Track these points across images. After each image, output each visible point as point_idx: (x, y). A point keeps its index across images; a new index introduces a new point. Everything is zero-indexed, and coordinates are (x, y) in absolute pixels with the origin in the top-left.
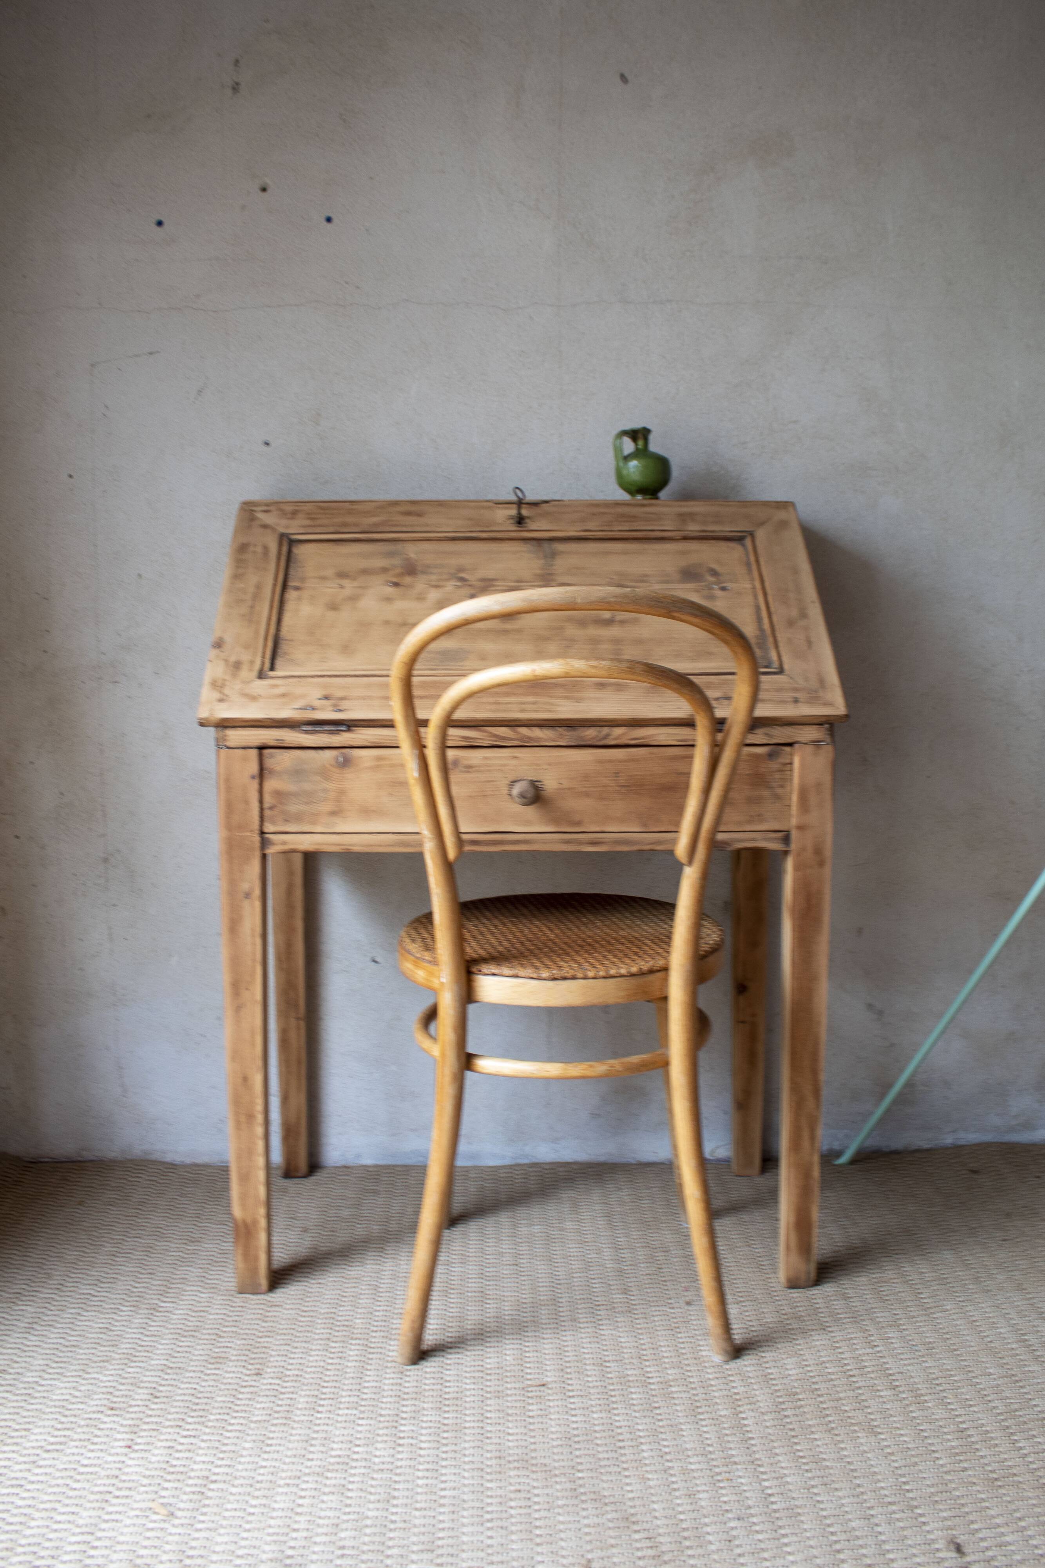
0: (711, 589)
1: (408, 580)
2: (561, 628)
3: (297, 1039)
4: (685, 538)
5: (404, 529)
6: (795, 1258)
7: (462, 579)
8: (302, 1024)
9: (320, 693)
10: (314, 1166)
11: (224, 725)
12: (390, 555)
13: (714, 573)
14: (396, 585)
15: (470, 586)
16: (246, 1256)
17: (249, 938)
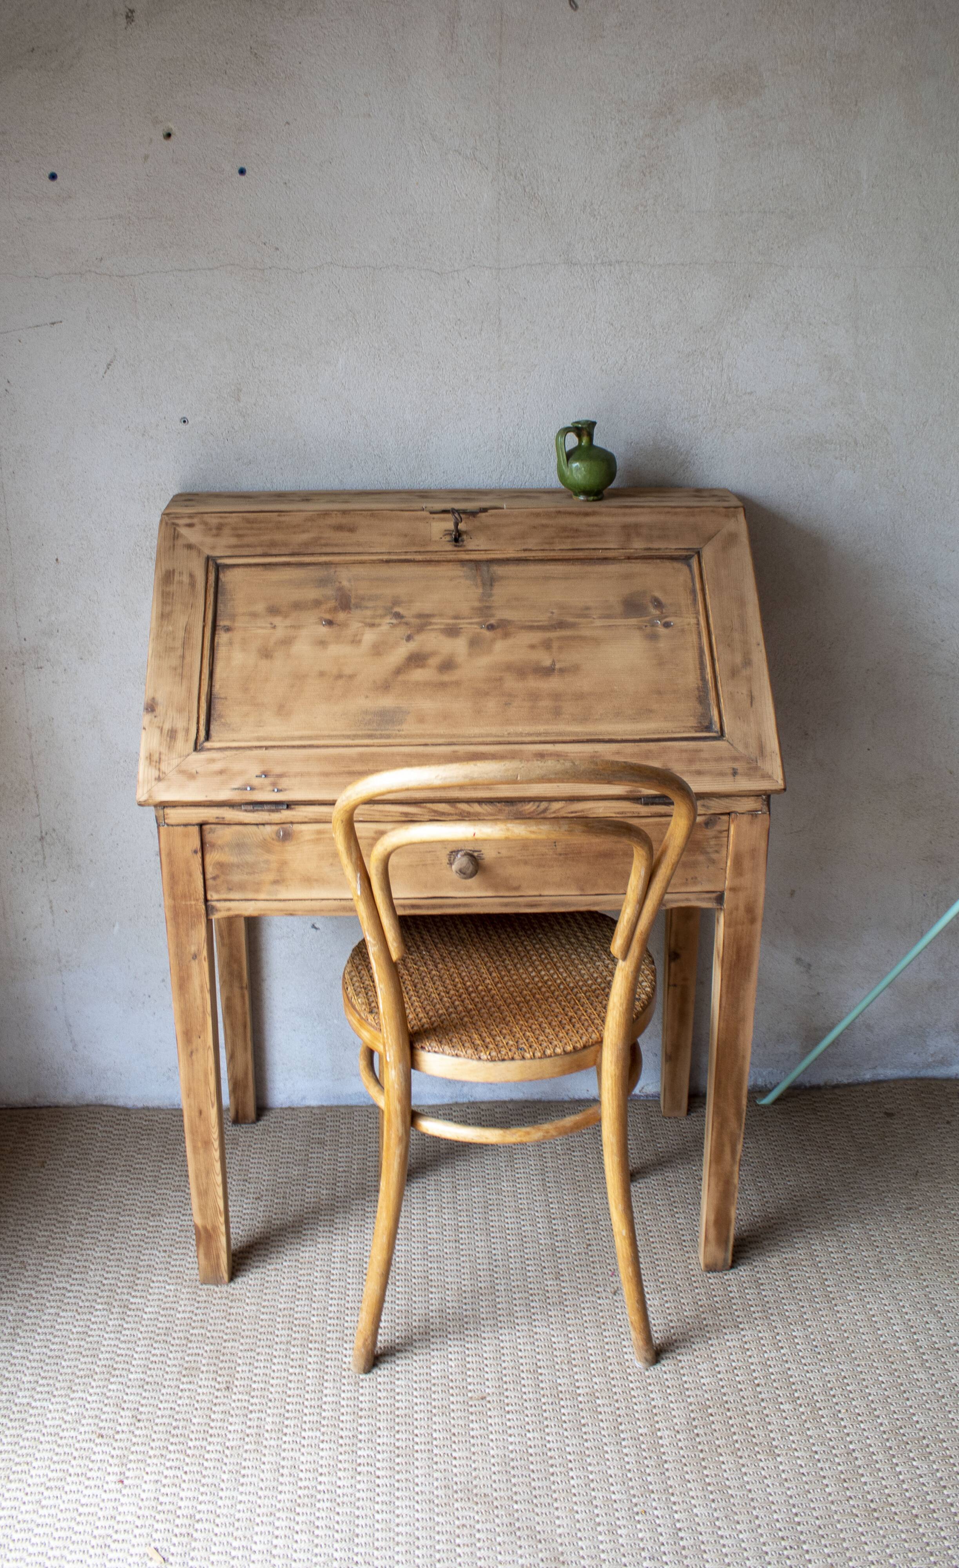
0: (654, 625)
1: (341, 616)
2: (501, 679)
3: (242, 1006)
4: (629, 558)
5: (336, 550)
6: (713, 1248)
7: (398, 615)
8: (247, 993)
9: (256, 769)
10: (262, 1109)
11: (163, 805)
12: (322, 582)
13: (658, 604)
14: (330, 623)
15: (406, 624)
16: (207, 1255)
17: (198, 994)
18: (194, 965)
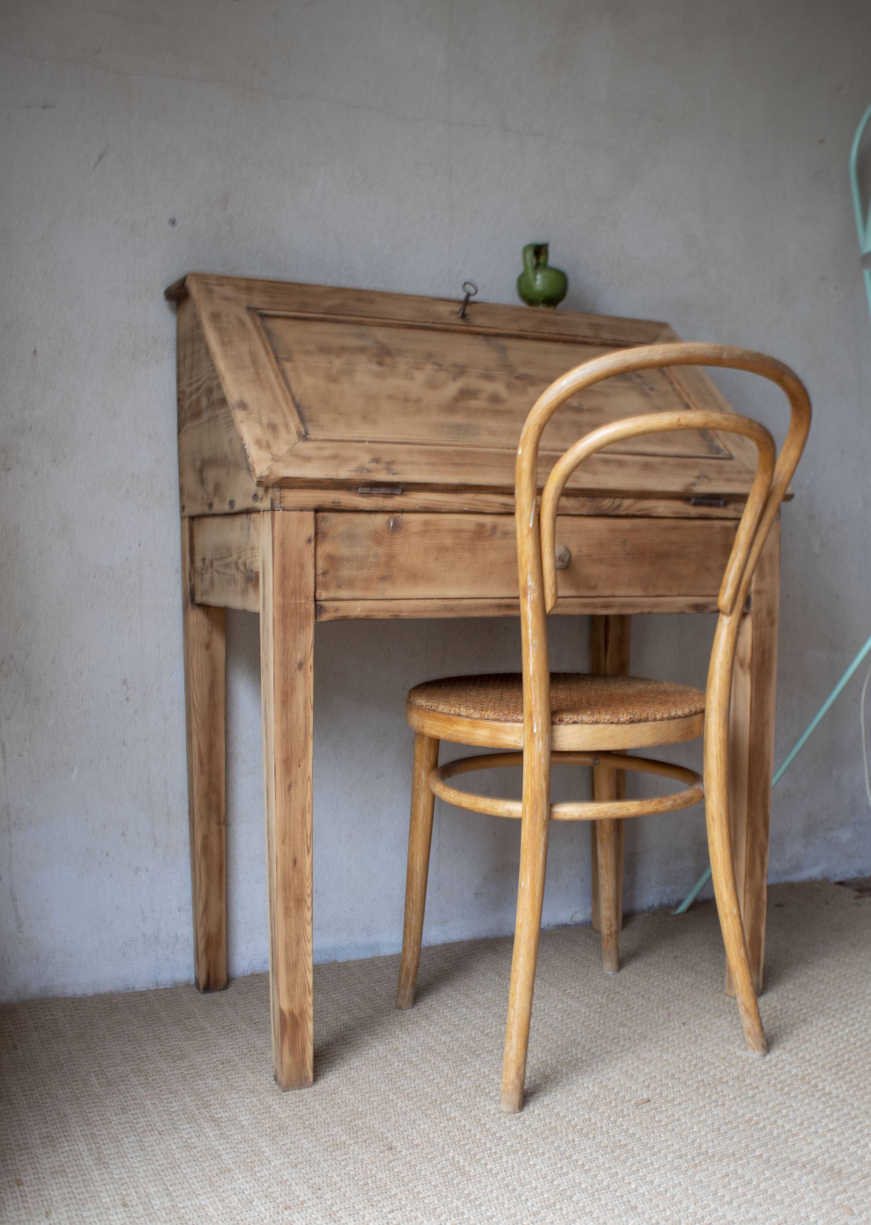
1: (388, 360)
5: (363, 314)
7: (437, 364)
9: (368, 457)
10: (228, 977)
12: (361, 336)
14: (380, 363)
15: (447, 370)
16: (293, 1049)
17: (302, 711)
18: (300, 676)
